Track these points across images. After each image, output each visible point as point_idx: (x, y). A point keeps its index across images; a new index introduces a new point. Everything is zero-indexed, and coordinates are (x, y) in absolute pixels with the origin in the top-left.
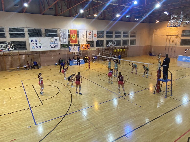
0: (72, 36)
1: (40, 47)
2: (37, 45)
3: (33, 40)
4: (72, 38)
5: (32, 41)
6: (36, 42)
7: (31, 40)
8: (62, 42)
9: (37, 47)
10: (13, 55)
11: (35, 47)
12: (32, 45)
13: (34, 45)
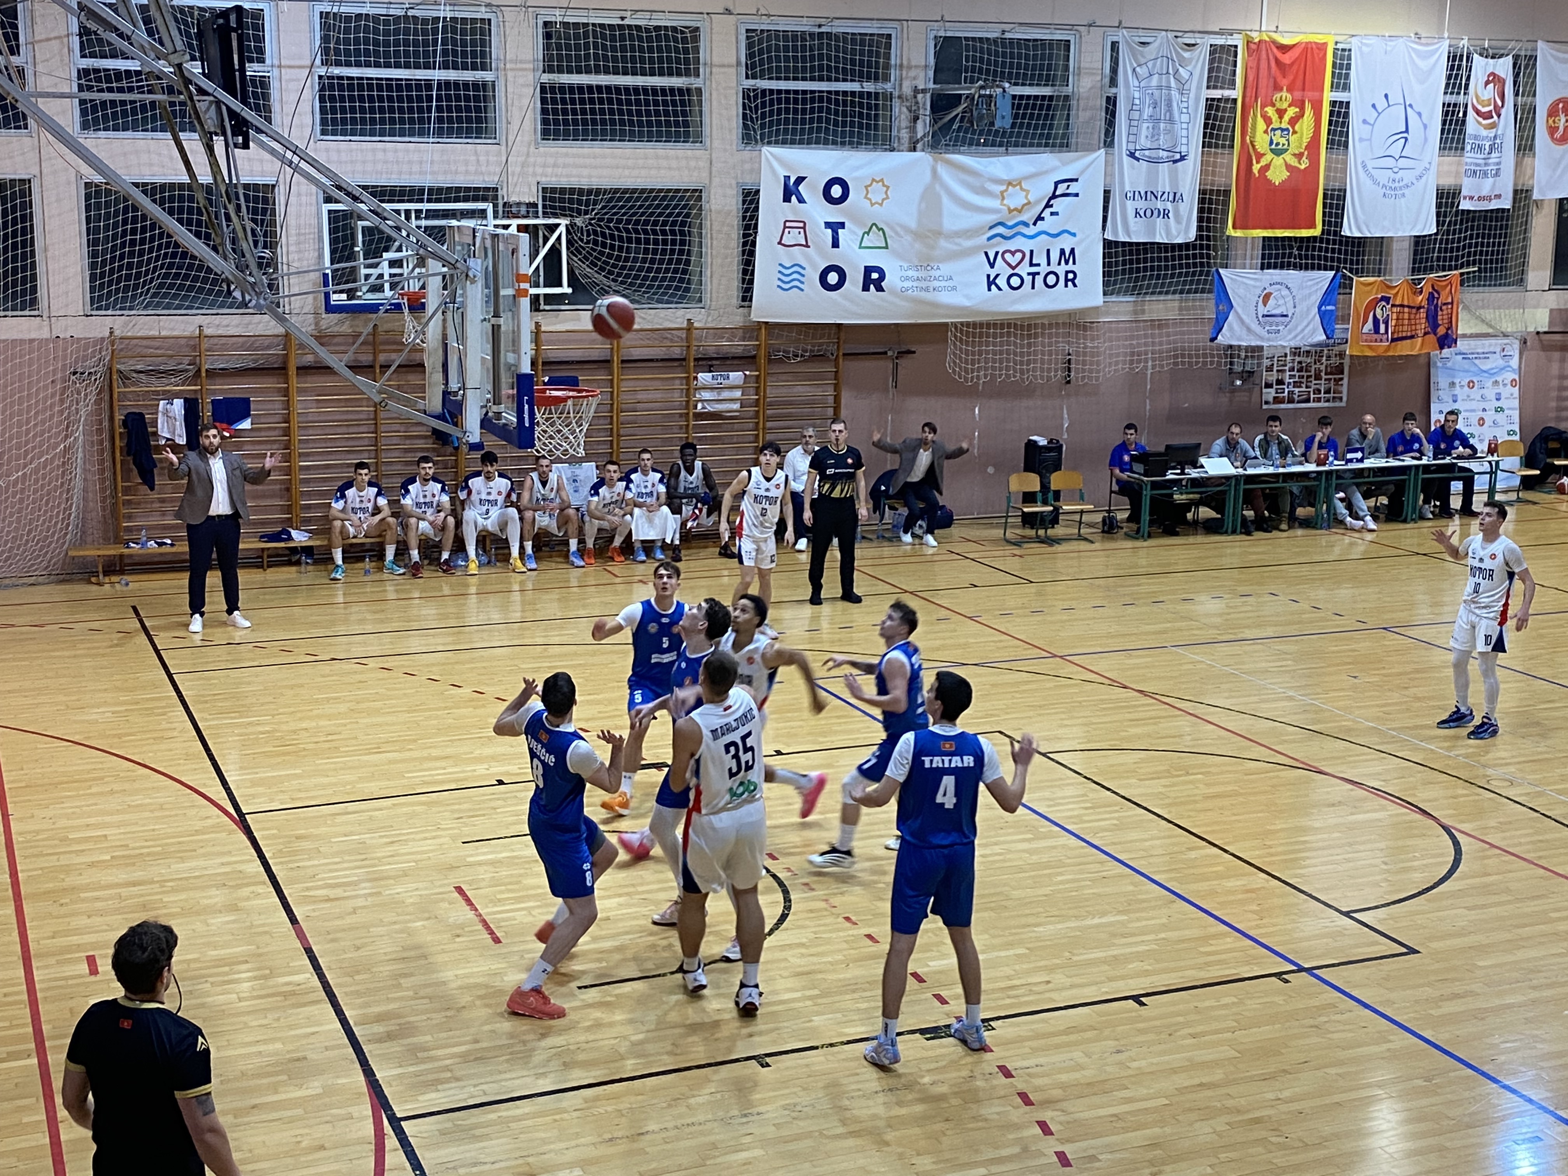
0: (1261, 125)
1: (868, 270)
2: (835, 244)
3: (800, 180)
4: (1260, 156)
5: (787, 199)
6: (834, 214)
7: (787, 178)
8: (1130, 205)
9: (833, 278)
11: (814, 266)
12: (780, 243)
13: (807, 246)
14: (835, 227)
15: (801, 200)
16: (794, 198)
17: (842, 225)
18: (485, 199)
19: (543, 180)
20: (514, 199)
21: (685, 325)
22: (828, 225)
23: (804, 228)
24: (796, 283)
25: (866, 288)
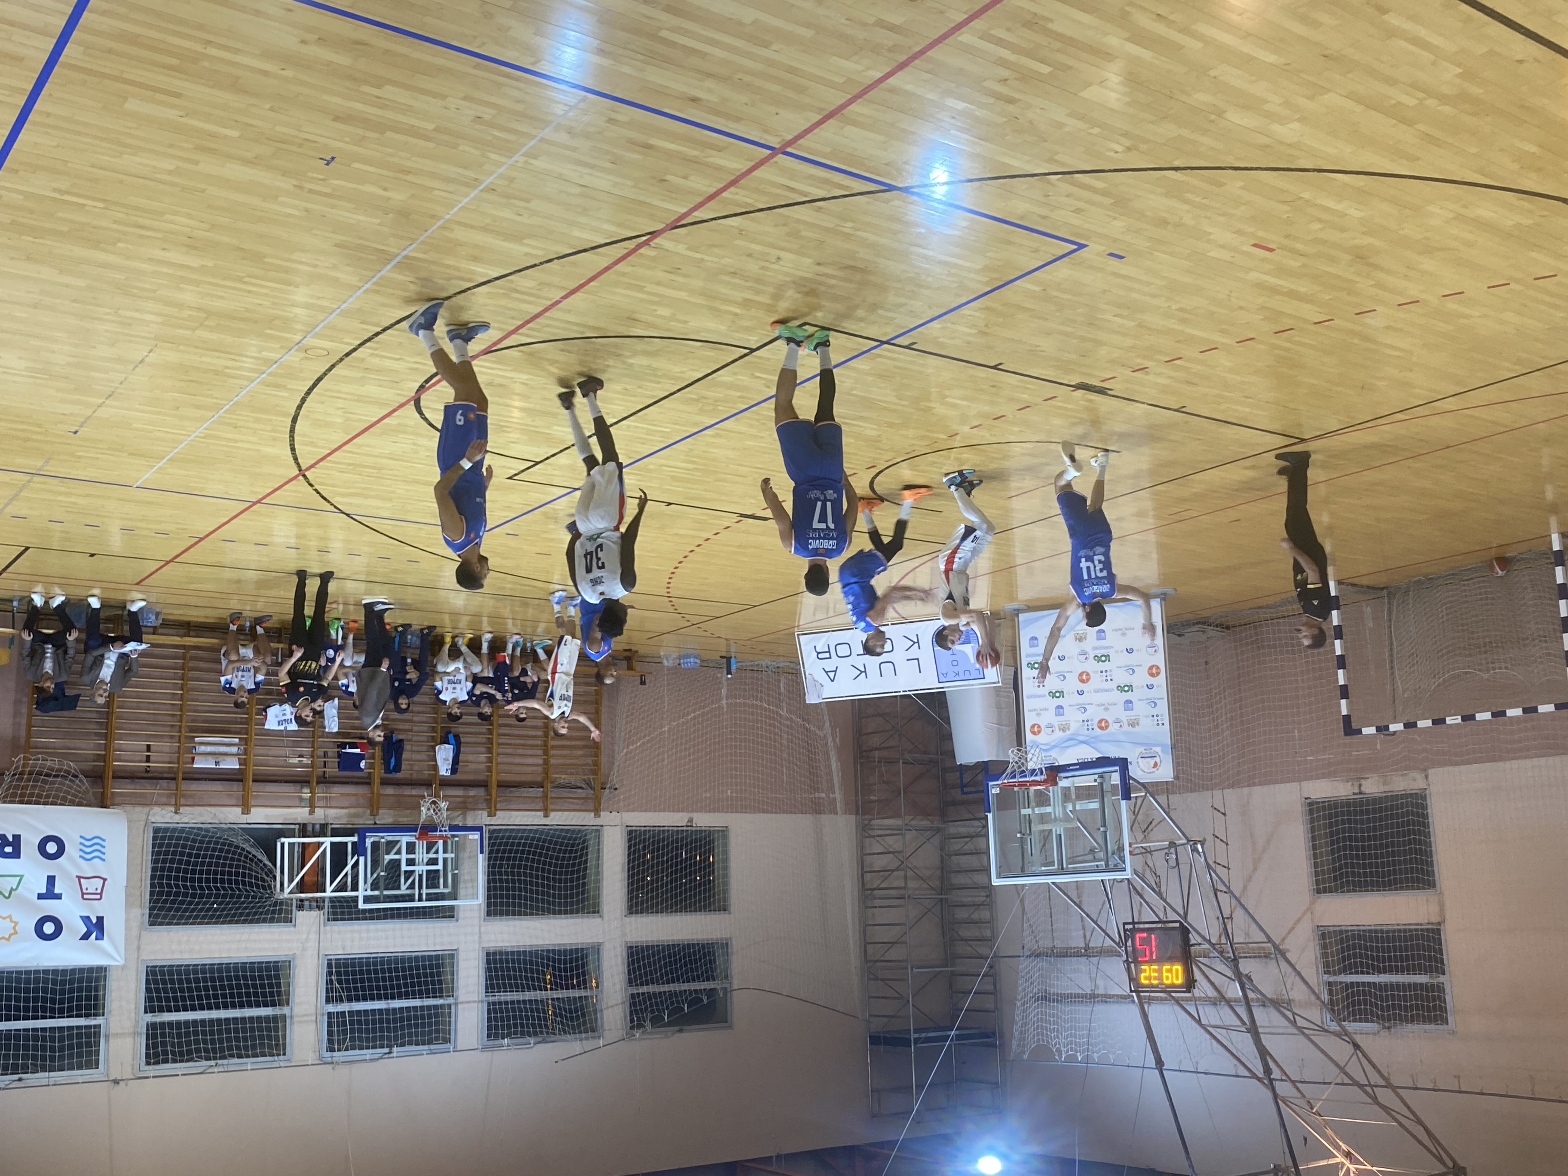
1: (16, 854)
2: (51, 880)
3: (85, 937)
5: (100, 919)
6: (50, 907)
7: (100, 937)
9: (51, 848)
10: (301, 781)
11: (71, 859)
12: (105, 880)
13: (79, 878)
14: (50, 894)
15: (86, 919)
16: (94, 921)
17: (40, 896)
18: (364, 911)
19: (292, 929)
20: (315, 913)
21: (182, 809)
22: (59, 897)
23: (83, 894)
24: (88, 843)
25: (17, 838)
